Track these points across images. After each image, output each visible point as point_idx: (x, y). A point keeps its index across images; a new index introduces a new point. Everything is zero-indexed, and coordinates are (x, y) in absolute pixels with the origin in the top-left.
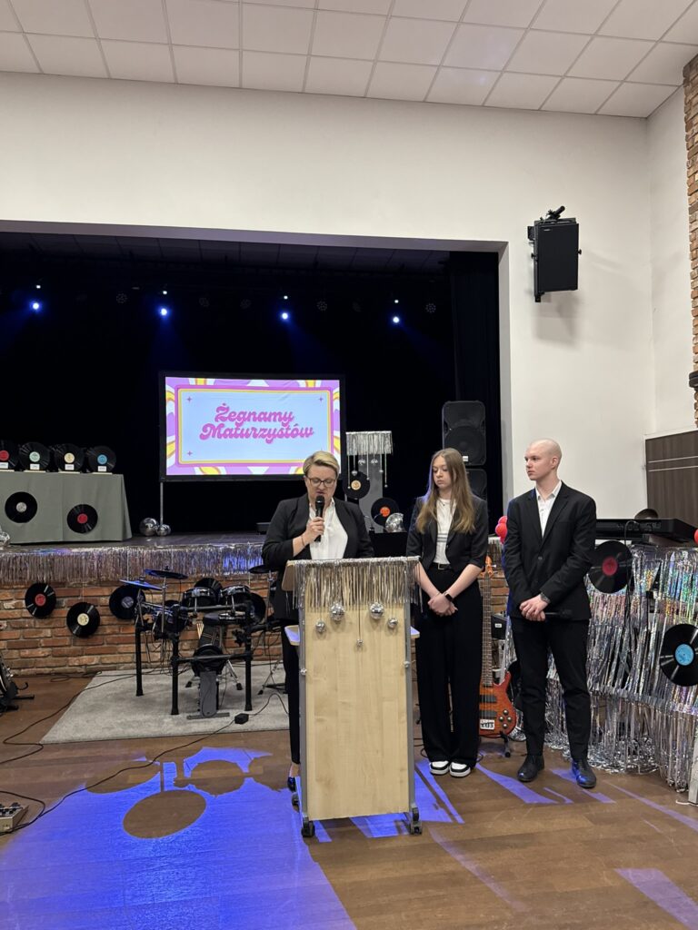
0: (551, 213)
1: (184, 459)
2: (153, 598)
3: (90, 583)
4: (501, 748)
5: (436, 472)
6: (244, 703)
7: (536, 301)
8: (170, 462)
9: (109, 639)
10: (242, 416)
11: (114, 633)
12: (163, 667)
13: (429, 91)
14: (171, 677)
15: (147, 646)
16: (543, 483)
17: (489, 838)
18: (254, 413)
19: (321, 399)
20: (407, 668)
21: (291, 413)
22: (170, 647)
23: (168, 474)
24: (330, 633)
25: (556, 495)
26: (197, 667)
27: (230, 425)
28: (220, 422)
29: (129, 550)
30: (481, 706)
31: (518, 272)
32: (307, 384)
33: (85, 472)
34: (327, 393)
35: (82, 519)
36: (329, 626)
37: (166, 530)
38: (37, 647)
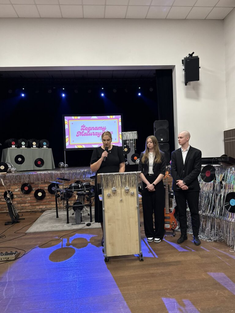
0: (189, 54)
1: (71, 143)
2: (61, 187)
3: (42, 183)
4: (172, 234)
5: (148, 143)
6: (90, 220)
7: (185, 85)
8: (67, 144)
9: (48, 200)
10: (89, 128)
11: (49, 198)
12: (64, 209)
13: (147, 15)
14: (66, 212)
15: (59, 202)
16: (184, 146)
17: (166, 262)
18: (93, 127)
19: (115, 122)
20: (138, 208)
21: (105, 127)
22: (65, 202)
23: (67, 148)
24: (112, 197)
25: (188, 150)
26: (74, 209)
27: (86, 131)
28: (83, 131)
29: (53, 172)
30: (165, 220)
31: (179, 75)
32: (110, 117)
33: (40, 148)
34: (117, 120)
35: (39, 163)
36: (111, 194)
37: (67, 166)
38: (26, 203)
